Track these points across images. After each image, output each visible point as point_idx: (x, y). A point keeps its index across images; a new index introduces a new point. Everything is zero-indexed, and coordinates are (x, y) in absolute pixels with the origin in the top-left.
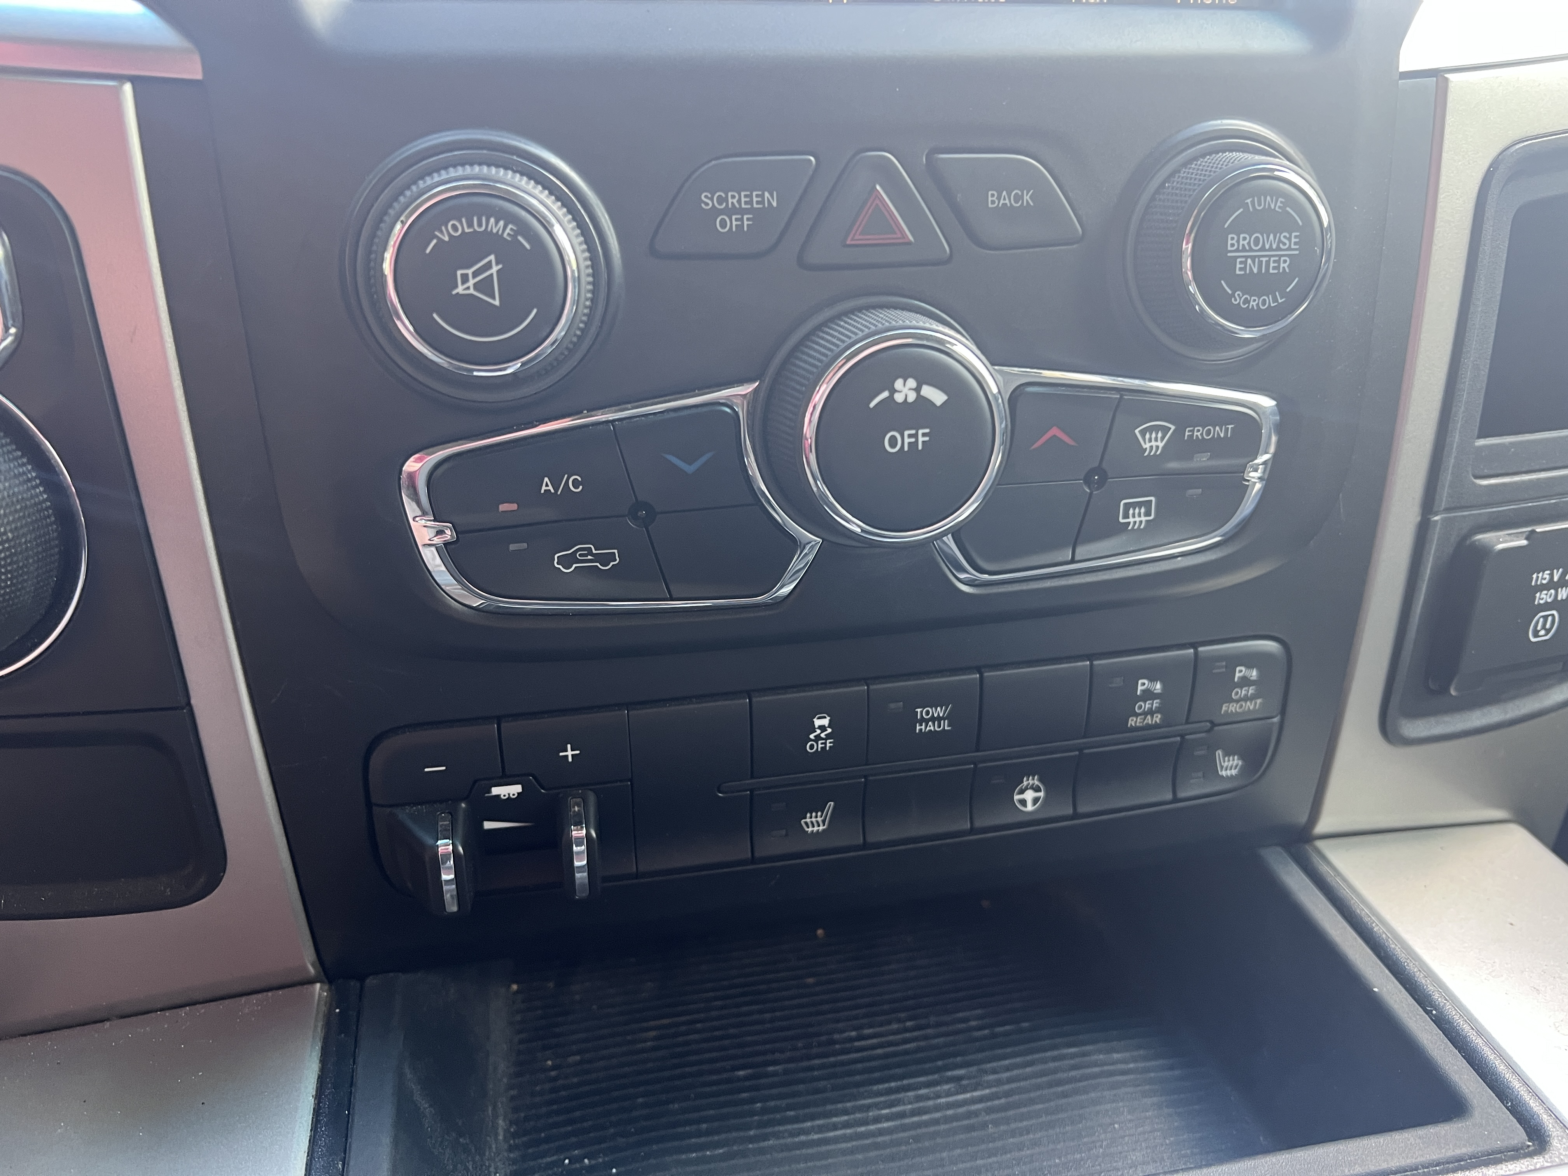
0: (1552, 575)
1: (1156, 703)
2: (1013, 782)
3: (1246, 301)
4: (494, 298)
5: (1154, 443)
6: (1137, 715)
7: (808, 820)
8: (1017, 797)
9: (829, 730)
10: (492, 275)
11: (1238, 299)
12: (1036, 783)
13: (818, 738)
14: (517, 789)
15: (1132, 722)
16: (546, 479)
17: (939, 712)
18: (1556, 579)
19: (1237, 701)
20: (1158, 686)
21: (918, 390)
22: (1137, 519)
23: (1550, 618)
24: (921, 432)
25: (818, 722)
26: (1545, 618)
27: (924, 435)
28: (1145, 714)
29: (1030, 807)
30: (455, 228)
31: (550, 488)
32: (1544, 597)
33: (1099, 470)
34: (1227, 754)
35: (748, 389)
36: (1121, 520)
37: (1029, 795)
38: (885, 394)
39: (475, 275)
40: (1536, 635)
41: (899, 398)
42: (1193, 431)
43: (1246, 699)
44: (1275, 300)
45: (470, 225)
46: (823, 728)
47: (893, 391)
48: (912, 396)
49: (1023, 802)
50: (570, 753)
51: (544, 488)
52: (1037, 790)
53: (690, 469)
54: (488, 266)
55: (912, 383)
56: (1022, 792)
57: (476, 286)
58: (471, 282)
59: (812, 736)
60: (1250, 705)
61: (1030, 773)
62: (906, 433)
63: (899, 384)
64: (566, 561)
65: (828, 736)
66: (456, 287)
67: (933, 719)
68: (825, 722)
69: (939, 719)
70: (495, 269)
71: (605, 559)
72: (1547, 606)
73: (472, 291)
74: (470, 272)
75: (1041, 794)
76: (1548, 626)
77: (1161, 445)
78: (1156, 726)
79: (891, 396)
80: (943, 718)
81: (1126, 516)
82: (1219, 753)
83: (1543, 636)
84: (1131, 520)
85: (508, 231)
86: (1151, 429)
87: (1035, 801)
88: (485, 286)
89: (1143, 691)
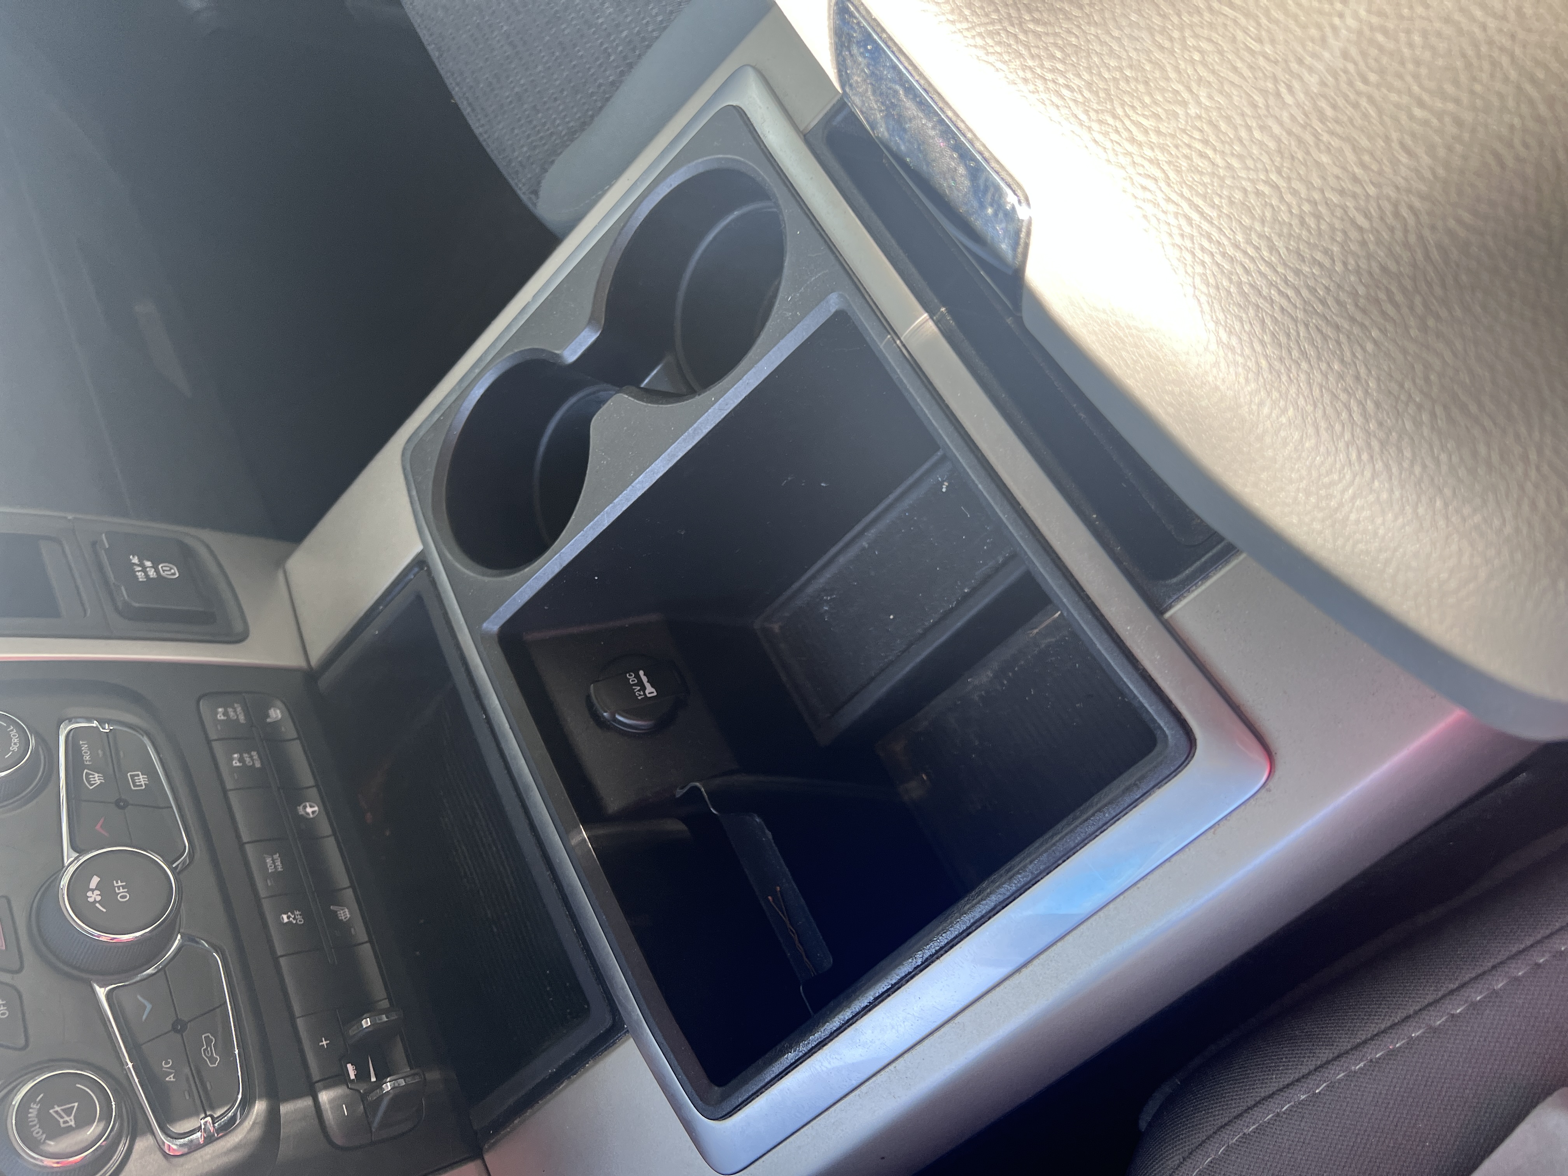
0: (139, 571)
1: (245, 755)
2: (304, 819)
3: (15, 744)
4: (74, 1107)
5: (97, 778)
6: (254, 764)
7: (343, 918)
8: (311, 816)
9: (289, 914)
10: (63, 1110)
11: (15, 748)
12: (301, 807)
13: (294, 919)
14: (349, 1066)
15: (258, 765)
16: (167, 1079)
17: (269, 861)
18: (140, 569)
19: (238, 716)
20: (236, 756)
21: (93, 890)
22: (142, 780)
23: (164, 568)
24: (116, 885)
25: (286, 920)
26: (164, 571)
27: (117, 883)
28: (253, 760)
29: (316, 808)
30: (38, 1133)
31: (172, 1076)
32: (152, 573)
33: (117, 803)
34: (268, 716)
35: (97, 988)
36: (144, 787)
37: (309, 810)
38: (97, 905)
39: (62, 1117)
40: (174, 574)
41: (98, 898)
42: (86, 761)
43: (235, 711)
44: (12, 730)
45: (35, 1125)
46: (288, 917)
47: (95, 902)
48: (98, 892)
49: (313, 812)
50: (324, 1043)
51: (172, 1079)
52: (305, 807)
53: (149, 1006)
54: (57, 1112)
55: (89, 894)
56: (308, 814)
57: (69, 1115)
58: (67, 1119)
59: (294, 922)
60: (239, 709)
61: (296, 811)
62: (117, 891)
63: (91, 900)
64: (212, 1060)
65: (293, 913)
66: (71, 1126)
67: (274, 863)
68: (285, 917)
69: (273, 860)
70: (57, 1109)
71: (208, 1042)
72: (157, 571)
73: (72, 1117)
74: (61, 1121)
75: (308, 804)
76: (168, 569)
77: (96, 775)
78: (258, 754)
79: (99, 902)
80: (273, 858)
81: (141, 786)
82: (268, 720)
83: (175, 570)
84: (143, 783)
85: (35, 1106)
86: (89, 782)
87: (311, 807)
88: (68, 1112)
89: (240, 762)
